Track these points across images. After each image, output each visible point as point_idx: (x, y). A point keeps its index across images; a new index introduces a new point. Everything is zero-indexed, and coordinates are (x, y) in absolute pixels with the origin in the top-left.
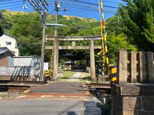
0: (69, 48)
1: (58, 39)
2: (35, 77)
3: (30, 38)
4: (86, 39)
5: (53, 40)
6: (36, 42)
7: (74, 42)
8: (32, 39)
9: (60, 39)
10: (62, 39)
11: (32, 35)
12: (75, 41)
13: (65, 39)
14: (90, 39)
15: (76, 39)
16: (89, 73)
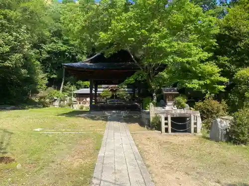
16: (163, 130)
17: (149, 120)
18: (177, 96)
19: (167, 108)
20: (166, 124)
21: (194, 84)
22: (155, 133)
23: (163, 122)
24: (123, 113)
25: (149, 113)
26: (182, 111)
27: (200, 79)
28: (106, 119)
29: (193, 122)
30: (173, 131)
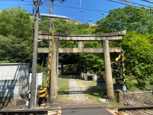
0: (75, 50)
1: (57, 37)
2: (22, 97)
3: (11, 39)
4: (99, 39)
5: (50, 38)
6: (19, 43)
7: (81, 42)
8: (13, 40)
9: (61, 38)
10: (64, 38)
11: (14, 34)
12: (83, 41)
13: (68, 38)
14: (104, 39)
15: (84, 39)
16: (85, 80)
17: (81, 77)
18: (90, 70)
19: (87, 74)
20: (86, 78)
21: (96, 66)
22: (83, 81)
23: (85, 78)
24: (74, 76)
25: (81, 75)
26: (91, 75)
27: (98, 64)
28: (68, 78)
29: (93, 77)
30: (88, 80)
